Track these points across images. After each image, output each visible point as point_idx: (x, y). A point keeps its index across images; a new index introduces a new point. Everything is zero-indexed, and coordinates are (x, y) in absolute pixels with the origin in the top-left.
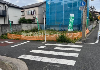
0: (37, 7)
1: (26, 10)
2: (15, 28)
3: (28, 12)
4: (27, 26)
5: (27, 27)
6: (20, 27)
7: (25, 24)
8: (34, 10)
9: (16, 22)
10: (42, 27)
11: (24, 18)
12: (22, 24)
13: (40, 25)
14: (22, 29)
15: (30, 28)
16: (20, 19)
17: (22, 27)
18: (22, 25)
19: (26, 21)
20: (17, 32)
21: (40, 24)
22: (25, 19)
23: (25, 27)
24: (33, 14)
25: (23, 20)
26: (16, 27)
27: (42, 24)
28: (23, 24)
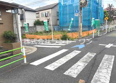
2: (31, 30)
5: (41, 28)
6: (35, 29)
7: (39, 26)
8: (48, 12)
9: (31, 24)
10: (56, 28)
11: (39, 20)
12: (37, 26)
13: (54, 27)
14: (37, 30)
15: (44, 30)
16: (35, 21)
17: (37, 29)
18: (37, 27)
19: (40, 23)
20: (32, 33)
21: (53, 26)
22: (40, 21)
23: (39, 29)
24: (47, 15)
25: (38, 22)
26: (32, 28)
27: (55, 25)
28: (38, 26)
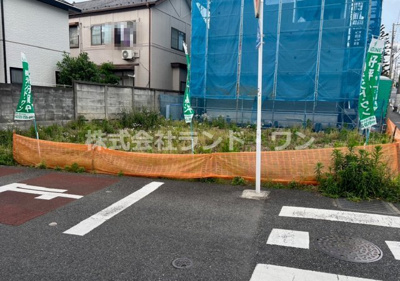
0: (146, 11)
1: (86, 22)
2: (47, 106)
3: (96, 31)
4: (102, 97)
5: (100, 101)
6: (68, 102)
7: (92, 90)
8: (130, 23)
10: (168, 107)
11: (84, 56)
12: (78, 87)
13: (159, 98)
14: (79, 111)
15: (113, 109)
17: (79, 103)
18: (79, 94)
19: (92, 74)
20: (55, 127)
21: (157, 93)
22: (90, 65)
23: (91, 102)
25: (81, 69)
26: (51, 98)
27: (166, 91)
28: (85, 89)
